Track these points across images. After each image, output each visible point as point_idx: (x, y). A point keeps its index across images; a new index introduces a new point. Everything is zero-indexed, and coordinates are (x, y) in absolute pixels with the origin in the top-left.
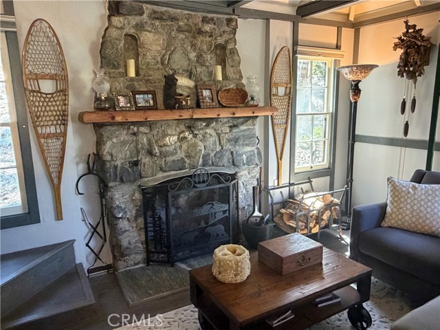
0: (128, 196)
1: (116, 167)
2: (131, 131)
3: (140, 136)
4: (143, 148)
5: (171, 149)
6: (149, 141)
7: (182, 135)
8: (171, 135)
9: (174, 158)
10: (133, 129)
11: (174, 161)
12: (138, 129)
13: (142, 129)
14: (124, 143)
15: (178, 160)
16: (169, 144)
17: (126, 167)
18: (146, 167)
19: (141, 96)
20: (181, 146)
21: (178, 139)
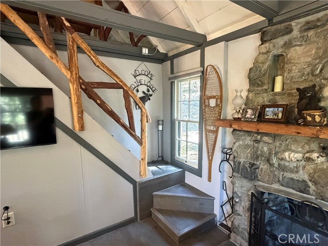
0: (246, 189)
1: (240, 163)
2: (254, 139)
3: (261, 144)
4: (262, 156)
5: (292, 165)
6: (270, 150)
7: (307, 155)
8: (293, 151)
9: (294, 176)
10: (256, 137)
11: (292, 179)
12: (261, 138)
13: (266, 139)
14: (247, 146)
15: (298, 180)
16: (288, 159)
17: (246, 166)
18: (263, 172)
19: (272, 109)
20: (304, 167)
21: (303, 157)
